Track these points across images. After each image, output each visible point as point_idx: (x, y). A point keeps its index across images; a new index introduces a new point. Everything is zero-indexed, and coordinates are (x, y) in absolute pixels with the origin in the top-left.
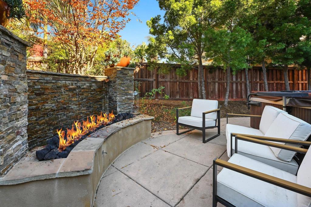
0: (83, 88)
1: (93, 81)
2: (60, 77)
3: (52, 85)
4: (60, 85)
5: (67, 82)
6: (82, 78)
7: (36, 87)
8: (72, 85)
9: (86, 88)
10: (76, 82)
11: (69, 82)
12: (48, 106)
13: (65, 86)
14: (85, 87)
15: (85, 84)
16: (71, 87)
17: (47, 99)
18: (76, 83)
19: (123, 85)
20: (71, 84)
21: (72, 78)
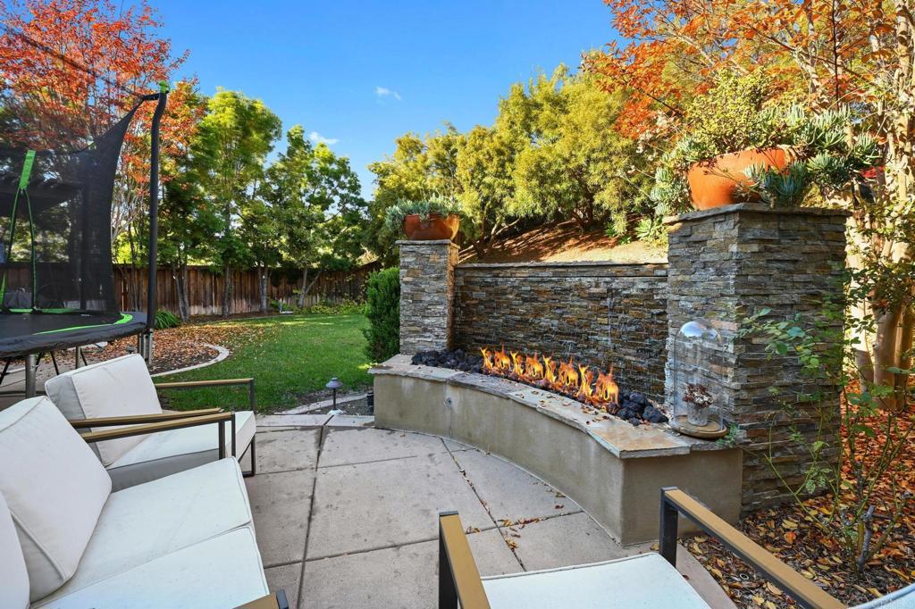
0: (627, 296)
1: (659, 274)
2: (570, 270)
3: (552, 285)
4: (568, 285)
5: (585, 281)
6: (625, 269)
7: (523, 288)
8: (597, 285)
9: (636, 296)
10: (607, 279)
11: (589, 279)
12: (545, 321)
13: (580, 288)
14: (634, 291)
15: (634, 284)
16: (594, 290)
17: (543, 309)
18: (607, 283)
19: (685, 291)
20: (594, 284)
21: (598, 271)
